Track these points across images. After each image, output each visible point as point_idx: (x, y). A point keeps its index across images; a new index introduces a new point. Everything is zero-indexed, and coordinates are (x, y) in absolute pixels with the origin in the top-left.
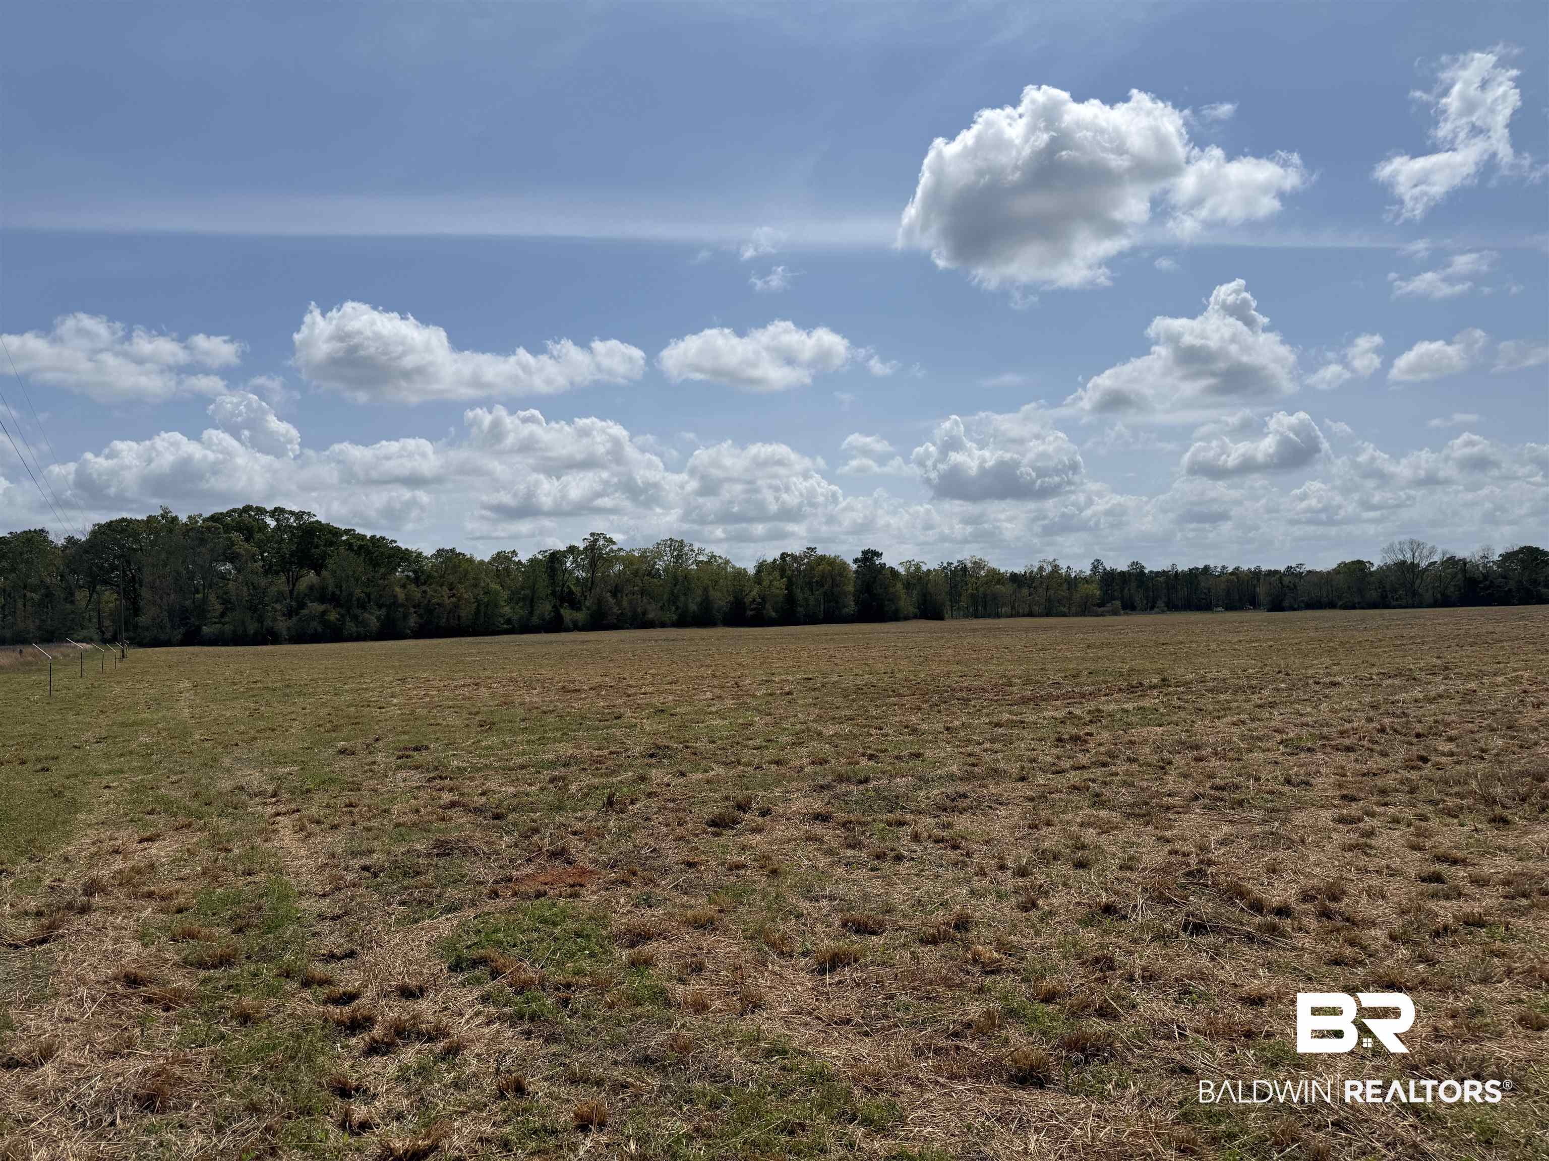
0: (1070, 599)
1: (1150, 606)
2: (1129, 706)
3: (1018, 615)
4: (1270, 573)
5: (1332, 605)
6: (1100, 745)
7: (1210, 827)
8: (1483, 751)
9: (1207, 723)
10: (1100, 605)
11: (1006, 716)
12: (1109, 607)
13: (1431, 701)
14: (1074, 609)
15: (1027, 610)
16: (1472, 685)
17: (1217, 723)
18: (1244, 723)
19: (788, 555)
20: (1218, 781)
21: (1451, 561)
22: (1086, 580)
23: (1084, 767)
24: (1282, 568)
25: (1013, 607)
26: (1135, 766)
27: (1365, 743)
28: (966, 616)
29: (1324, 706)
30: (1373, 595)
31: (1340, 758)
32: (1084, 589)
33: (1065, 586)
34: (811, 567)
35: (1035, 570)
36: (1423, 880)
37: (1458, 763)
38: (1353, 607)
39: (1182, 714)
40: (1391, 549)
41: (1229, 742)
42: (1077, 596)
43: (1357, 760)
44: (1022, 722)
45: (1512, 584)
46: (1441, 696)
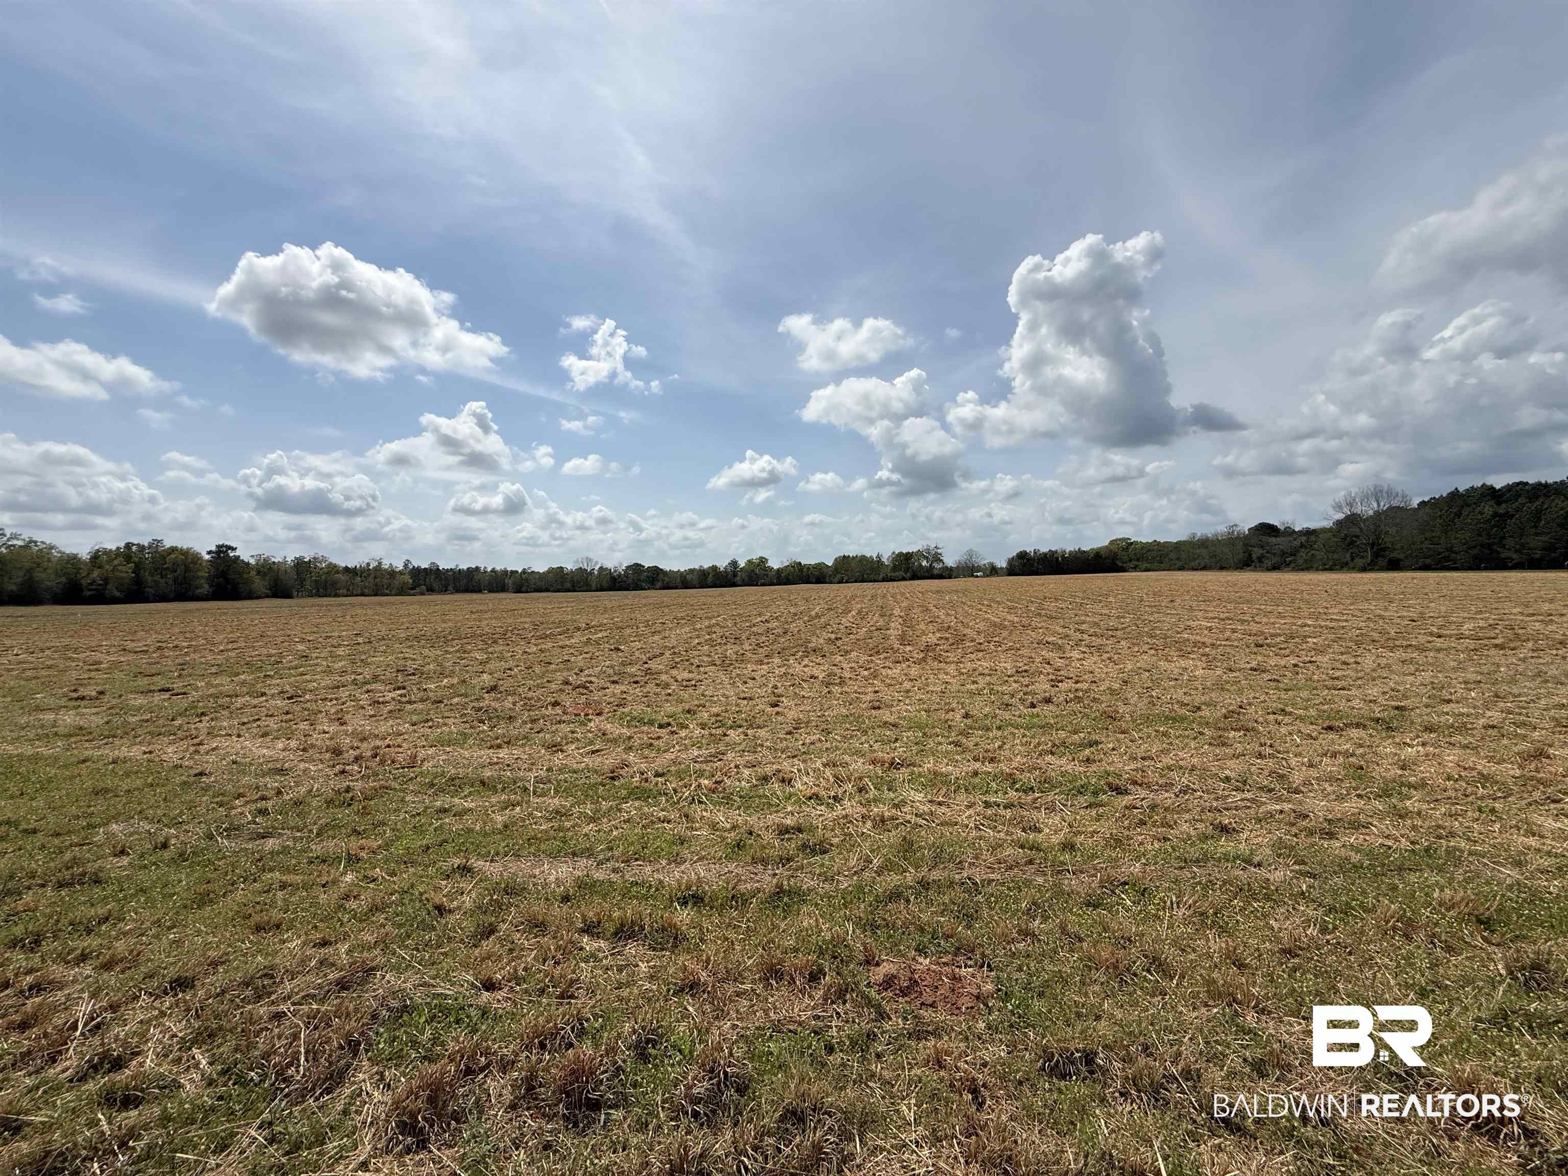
0: (390, 584)
1: (444, 590)
5: (547, 590)
10: (412, 589)
12: (418, 590)
14: (393, 593)
15: (360, 592)
19: (134, 545)
21: (603, 569)
22: (401, 573)
25: (348, 590)
28: (311, 596)
30: (568, 585)
32: (400, 578)
33: (387, 576)
34: (159, 555)
38: (558, 591)
40: (577, 562)
42: (395, 583)
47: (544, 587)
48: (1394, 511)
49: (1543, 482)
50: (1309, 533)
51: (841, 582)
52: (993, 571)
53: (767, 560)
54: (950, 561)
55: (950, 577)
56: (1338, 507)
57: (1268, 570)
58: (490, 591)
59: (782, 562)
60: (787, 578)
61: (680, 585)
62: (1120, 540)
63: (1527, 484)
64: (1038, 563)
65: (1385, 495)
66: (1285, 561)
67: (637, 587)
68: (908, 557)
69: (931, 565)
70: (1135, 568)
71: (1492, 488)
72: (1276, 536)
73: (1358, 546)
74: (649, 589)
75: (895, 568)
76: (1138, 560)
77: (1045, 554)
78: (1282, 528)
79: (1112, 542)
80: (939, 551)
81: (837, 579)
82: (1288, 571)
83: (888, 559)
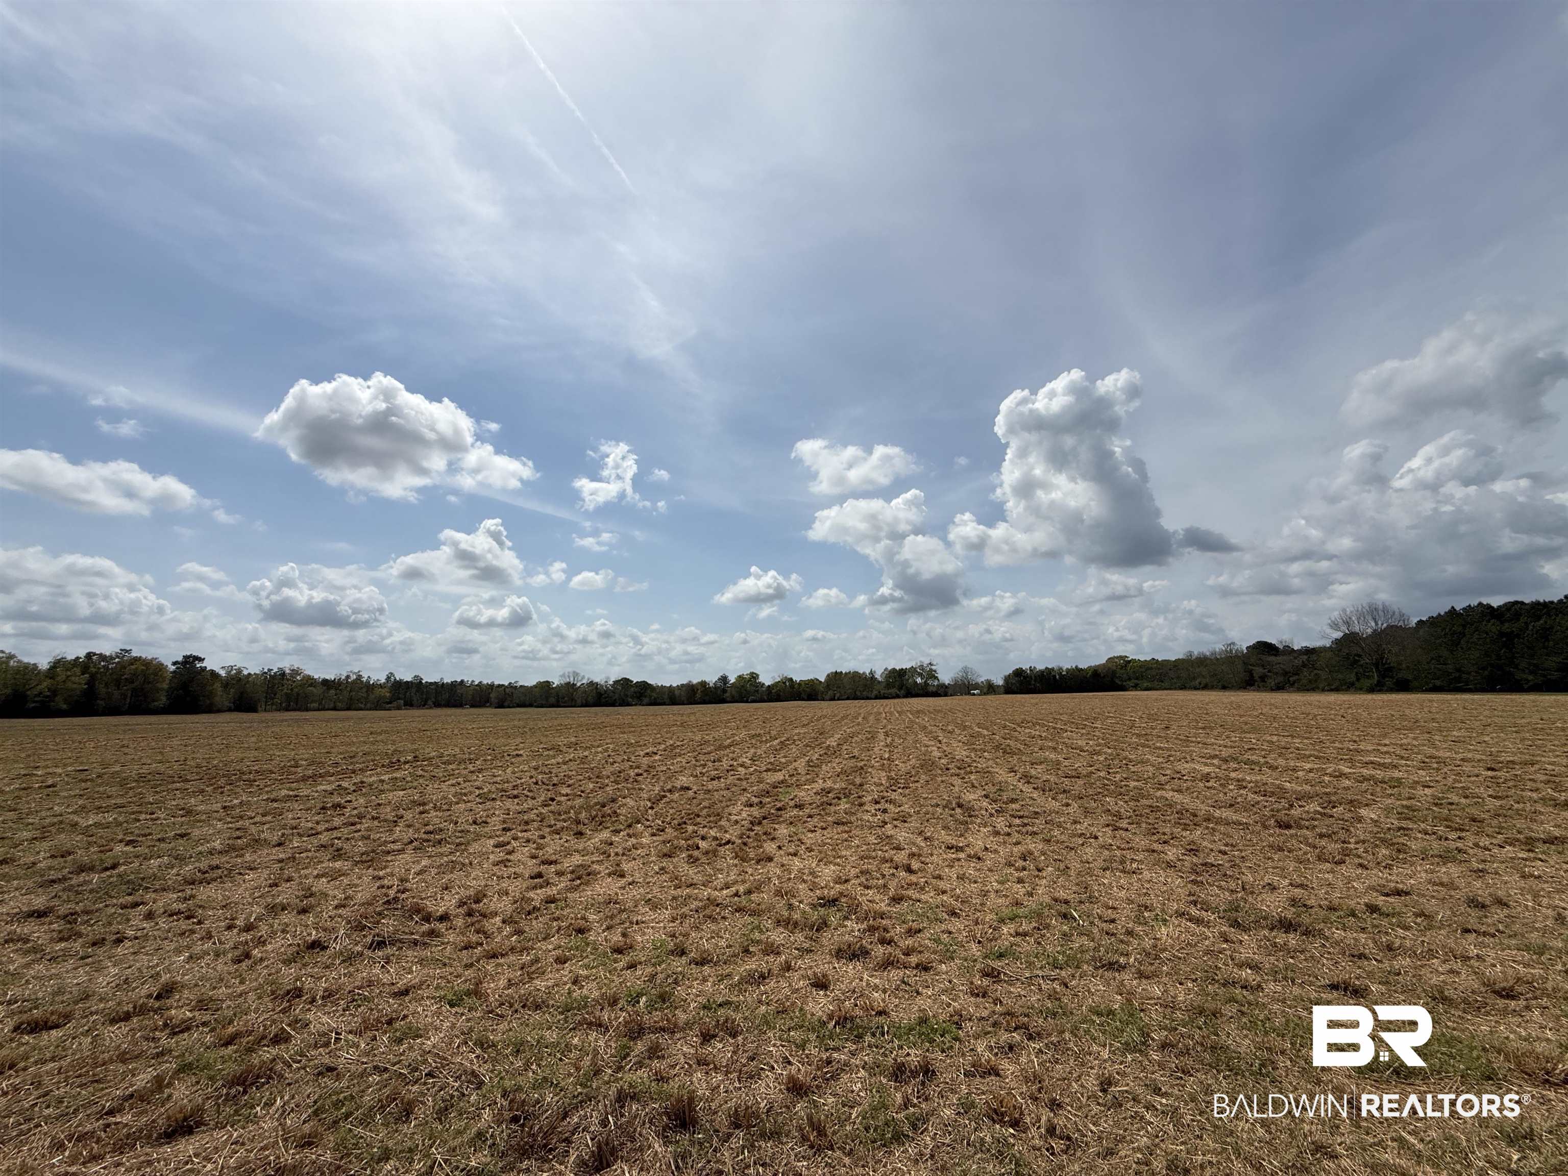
0: (366, 698)
1: (423, 705)
2: (386, 777)
3: (324, 709)
4: (500, 686)
5: (531, 705)
6: (355, 808)
7: (413, 863)
8: (582, 792)
9: (436, 786)
10: (390, 703)
11: (284, 792)
12: (395, 704)
13: (565, 763)
14: (369, 705)
15: (332, 705)
16: (586, 753)
17: (443, 786)
18: (459, 784)
19: (95, 654)
20: (430, 828)
21: (591, 683)
22: (381, 686)
23: (336, 828)
24: (506, 684)
25: (320, 704)
26: (376, 823)
27: (525, 792)
28: (279, 709)
29: (509, 771)
30: (553, 700)
31: (509, 804)
32: (378, 692)
33: (364, 690)
34: (122, 666)
35: (343, 677)
36: (532, 878)
37: (569, 800)
38: (542, 706)
39: (421, 781)
40: (563, 676)
41: (446, 798)
42: (372, 697)
43: (518, 804)
44: (297, 796)
45: (617, 696)
46: (570, 760)
47: (527, 703)
48: (1392, 629)
49: (1542, 601)
50: (1308, 652)
51: (833, 699)
52: (990, 689)
53: (758, 675)
54: (946, 677)
55: (946, 695)
56: (1334, 626)
57: (1272, 690)
58: (472, 706)
59: (773, 678)
60: (779, 695)
61: (667, 701)
62: (1117, 657)
63: (1522, 603)
64: (1035, 681)
65: (1381, 613)
66: (1289, 681)
67: (624, 703)
68: (901, 673)
69: (925, 682)
70: (1136, 687)
71: (1489, 607)
72: (1276, 655)
73: (1362, 666)
74: (636, 705)
75: (888, 685)
76: (1137, 679)
77: (1042, 672)
78: (1281, 647)
79: (1110, 660)
80: (933, 667)
81: (827, 697)
82: (1294, 691)
83: (881, 676)
